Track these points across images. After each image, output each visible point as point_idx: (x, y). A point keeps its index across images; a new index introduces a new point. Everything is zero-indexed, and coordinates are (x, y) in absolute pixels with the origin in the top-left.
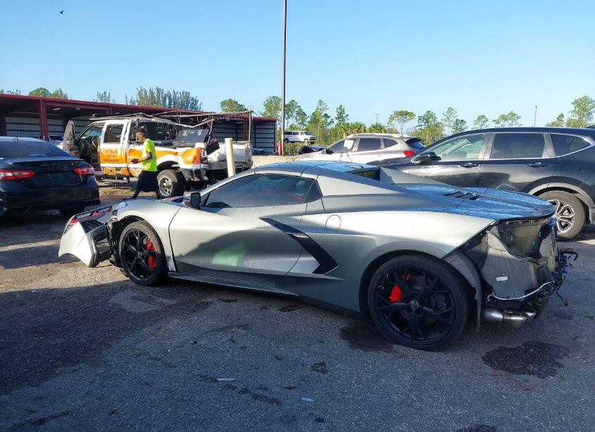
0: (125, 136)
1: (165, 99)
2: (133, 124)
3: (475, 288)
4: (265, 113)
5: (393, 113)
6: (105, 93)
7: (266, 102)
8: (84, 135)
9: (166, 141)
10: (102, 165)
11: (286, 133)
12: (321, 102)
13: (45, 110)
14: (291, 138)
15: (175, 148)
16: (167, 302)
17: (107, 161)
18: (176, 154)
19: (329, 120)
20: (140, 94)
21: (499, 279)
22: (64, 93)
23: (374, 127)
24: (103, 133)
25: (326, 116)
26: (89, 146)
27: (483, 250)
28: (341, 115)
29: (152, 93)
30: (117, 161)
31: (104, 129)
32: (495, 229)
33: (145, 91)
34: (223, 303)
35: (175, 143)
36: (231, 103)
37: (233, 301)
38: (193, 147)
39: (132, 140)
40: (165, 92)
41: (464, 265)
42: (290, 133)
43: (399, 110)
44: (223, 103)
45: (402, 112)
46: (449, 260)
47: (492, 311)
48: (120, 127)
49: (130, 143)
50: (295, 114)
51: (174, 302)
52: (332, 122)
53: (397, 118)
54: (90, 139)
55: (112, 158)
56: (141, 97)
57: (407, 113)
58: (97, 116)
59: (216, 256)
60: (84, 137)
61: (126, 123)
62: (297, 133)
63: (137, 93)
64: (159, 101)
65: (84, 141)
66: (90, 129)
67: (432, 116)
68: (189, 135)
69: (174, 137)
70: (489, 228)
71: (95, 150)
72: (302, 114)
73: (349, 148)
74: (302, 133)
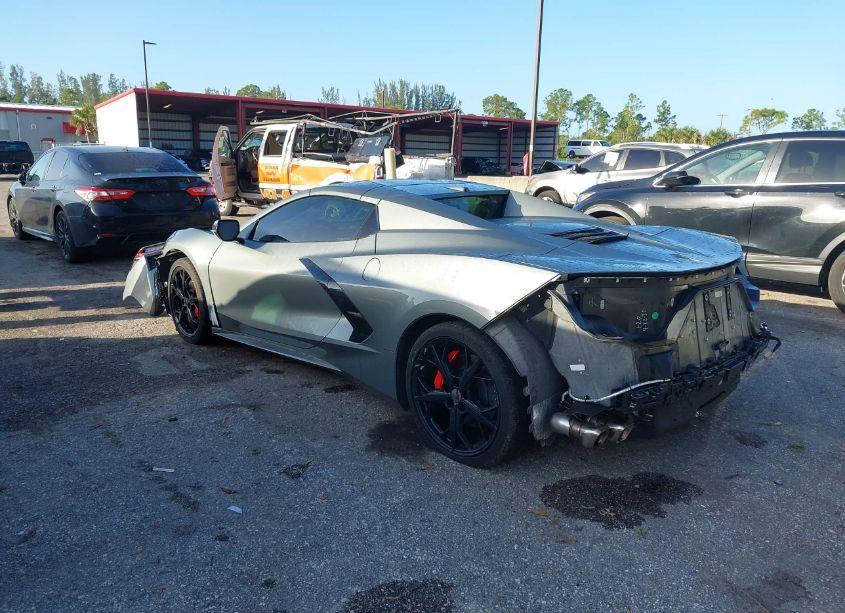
0: (287, 146)
1: (411, 97)
2: (298, 131)
3: (525, 378)
4: (547, 115)
5: (749, 113)
6: (332, 89)
7: (549, 98)
8: (244, 145)
9: (338, 155)
10: (261, 186)
11: (572, 143)
12: (632, 97)
13: (244, 113)
14: (579, 150)
15: (348, 164)
16: (196, 365)
17: (267, 180)
18: (348, 172)
19: (644, 124)
20: (377, 90)
21: (574, 368)
22: (282, 90)
23: (713, 134)
24: (264, 142)
25: (640, 117)
26: (250, 160)
27: (549, 320)
28: (664, 115)
29: (393, 88)
30: (277, 181)
31: (265, 138)
32: (561, 289)
33: (385, 86)
34: (264, 373)
35: (348, 156)
36: (498, 101)
37: (277, 372)
38: (367, 162)
39: (296, 152)
40: (412, 87)
41: (514, 342)
42: (577, 143)
43: (761, 109)
44: (486, 102)
45: (766, 110)
46: (492, 333)
47: (560, 417)
48: (283, 134)
49: (294, 156)
50: (591, 115)
51: (205, 366)
52: (649, 126)
53: (756, 121)
54: (250, 151)
55: (272, 177)
56: (379, 95)
57: (774, 113)
58: (260, 120)
59: (256, 308)
60: (243, 148)
61: (290, 128)
62: (588, 144)
63: (374, 88)
64: (403, 100)
65: (243, 152)
66: (250, 136)
67: (817, 118)
68: (365, 145)
69: (347, 148)
70: (551, 286)
71: (255, 166)
72: (603, 115)
73: (612, 164)
74: (596, 144)
